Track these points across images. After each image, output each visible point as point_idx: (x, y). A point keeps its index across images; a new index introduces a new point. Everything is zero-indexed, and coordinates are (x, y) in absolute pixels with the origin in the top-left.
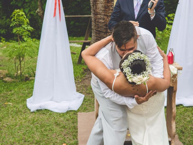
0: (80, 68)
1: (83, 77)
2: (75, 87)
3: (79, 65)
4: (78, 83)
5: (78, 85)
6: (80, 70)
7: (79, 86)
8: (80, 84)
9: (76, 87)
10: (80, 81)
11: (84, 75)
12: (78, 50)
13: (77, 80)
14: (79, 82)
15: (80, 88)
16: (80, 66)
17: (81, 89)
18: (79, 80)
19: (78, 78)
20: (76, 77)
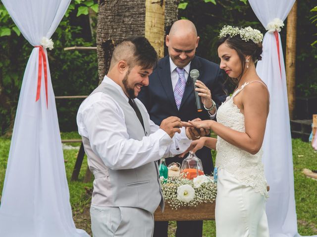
0: (76, 187)
1: (86, 204)
2: (73, 222)
3: (74, 182)
4: (77, 214)
5: (77, 218)
6: (78, 192)
7: (79, 220)
8: (82, 217)
9: (75, 223)
10: (81, 211)
11: (87, 201)
12: (70, 155)
13: (75, 210)
14: (78, 212)
15: (82, 224)
16: (77, 184)
17: (84, 226)
18: (78, 209)
19: (76, 205)
20: (73, 206)
